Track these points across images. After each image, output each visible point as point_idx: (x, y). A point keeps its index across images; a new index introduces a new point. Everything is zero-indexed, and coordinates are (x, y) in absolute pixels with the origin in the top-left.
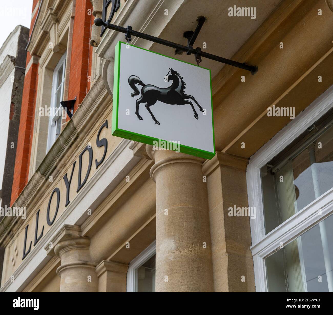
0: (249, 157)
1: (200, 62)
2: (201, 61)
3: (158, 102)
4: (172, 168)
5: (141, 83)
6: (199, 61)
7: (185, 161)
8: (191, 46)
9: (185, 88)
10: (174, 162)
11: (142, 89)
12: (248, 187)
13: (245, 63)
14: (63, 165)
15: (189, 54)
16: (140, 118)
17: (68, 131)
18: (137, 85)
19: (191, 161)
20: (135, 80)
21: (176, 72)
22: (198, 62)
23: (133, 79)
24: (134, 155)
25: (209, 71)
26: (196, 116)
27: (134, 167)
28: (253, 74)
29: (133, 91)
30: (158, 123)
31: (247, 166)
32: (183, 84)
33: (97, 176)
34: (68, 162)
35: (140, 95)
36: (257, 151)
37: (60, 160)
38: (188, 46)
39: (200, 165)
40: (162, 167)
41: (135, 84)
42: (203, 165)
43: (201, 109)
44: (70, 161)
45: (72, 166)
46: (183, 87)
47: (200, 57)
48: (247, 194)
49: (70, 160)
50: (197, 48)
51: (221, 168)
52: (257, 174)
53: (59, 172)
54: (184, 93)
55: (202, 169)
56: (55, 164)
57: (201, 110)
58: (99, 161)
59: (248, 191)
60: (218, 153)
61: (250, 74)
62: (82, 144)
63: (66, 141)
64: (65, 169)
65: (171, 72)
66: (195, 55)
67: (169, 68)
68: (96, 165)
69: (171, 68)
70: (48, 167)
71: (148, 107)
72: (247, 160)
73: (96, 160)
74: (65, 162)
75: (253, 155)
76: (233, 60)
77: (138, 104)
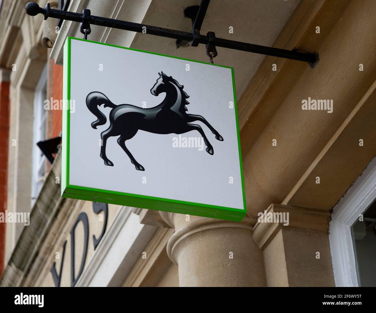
0: (330, 208)
1: (214, 57)
2: (216, 55)
3: (140, 132)
4: (201, 239)
5: (108, 103)
6: (213, 55)
7: (222, 225)
8: (196, 30)
9: (188, 103)
10: (203, 230)
11: (112, 114)
12: (333, 260)
13: (296, 49)
14: (48, 248)
15: (195, 45)
16: (108, 162)
17: (49, 191)
18: (101, 108)
19: (232, 225)
20: (97, 99)
21: (171, 78)
22: (211, 56)
23: (95, 99)
24: (142, 223)
25: (229, 70)
26: (210, 149)
27: (149, 243)
28: (313, 67)
29: (94, 118)
30: (141, 168)
31: (330, 224)
32: (184, 96)
33: (95, 264)
34: (56, 242)
35: (108, 124)
36: (343, 197)
37: (43, 241)
38: (193, 32)
39: (249, 230)
40: (184, 240)
41: (98, 106)
42: (253, 229)
43: (218, 137)
44: (59, 242)
45: (61, 250)
46: (184, 102)
47: (215, 48)
48: (333, 273)
49: (57, 239)
50: (209, 33)
51: (283, 232)
52: (345, 236)
53: (43, 261)
54: (186, 112)
55: (253, 237)
56: (36, 248)
57: (218, 139)
58: (97, 237)
59: (334, 267)
60: (274, 207)
61: (309, 67)
62: (72, 210)
63: (48, 209)
64: (52, 255)
65: (161, 79)
66: (207, 45)
67: (159, 73)
68: (94, 244)
69: (162, 72)
70: (26, 255)
71: (122, 143)
72: (329, 214)
73: (94, 236)
74: (50, 243)
75: (337, 203)
76: (277, 47)
77: (105, 138)
